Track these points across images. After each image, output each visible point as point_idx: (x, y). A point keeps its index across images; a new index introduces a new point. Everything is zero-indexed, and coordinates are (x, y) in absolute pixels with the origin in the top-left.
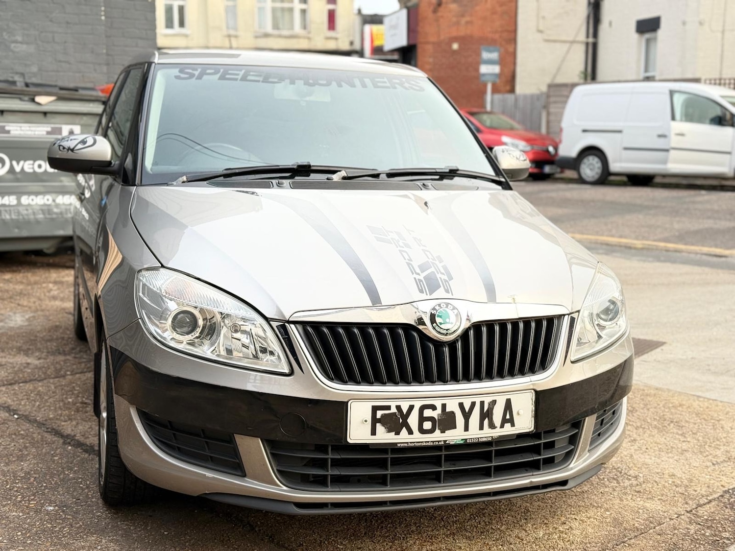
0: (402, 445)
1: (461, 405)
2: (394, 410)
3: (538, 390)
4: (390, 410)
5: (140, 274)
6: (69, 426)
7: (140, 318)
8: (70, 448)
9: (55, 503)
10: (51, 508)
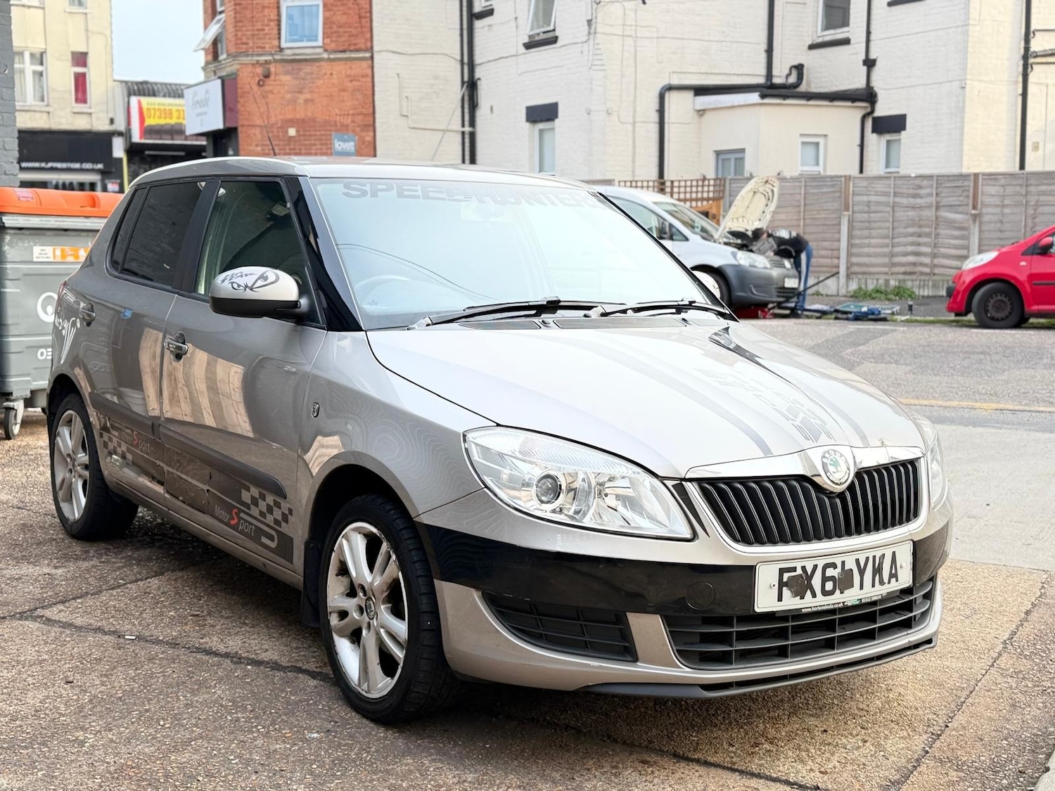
0: (806, 610)
1: (857, 561)
2: (799, 571)
3: (915, 540)
4: (796, 571)
5: (469, 436)
6: (214, 642)
7: (486, 487)
8: (249, 667)
9: (313, 729)
10: (315, 735)
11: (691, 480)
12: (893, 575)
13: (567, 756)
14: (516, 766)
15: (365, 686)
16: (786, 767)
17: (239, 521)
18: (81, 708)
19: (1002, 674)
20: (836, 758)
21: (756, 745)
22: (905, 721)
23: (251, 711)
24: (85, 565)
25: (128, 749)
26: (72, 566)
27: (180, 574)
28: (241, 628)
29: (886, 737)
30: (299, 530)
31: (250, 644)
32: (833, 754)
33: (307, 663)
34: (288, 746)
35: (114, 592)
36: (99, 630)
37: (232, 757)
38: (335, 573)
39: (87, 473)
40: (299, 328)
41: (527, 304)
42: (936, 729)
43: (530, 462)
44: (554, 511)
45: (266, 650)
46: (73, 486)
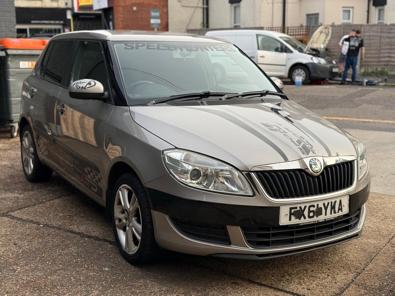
0: (302, 224)
1: (324, 204)
3: (350, 194)
4: (297, 209)
5: (165, 152)
6: (75, 228)
7: (170, 173)
8: (86, 239)
9: (106, 267)
10: (107, 269)
11: (253, 172)
12: (340, 209)
13: (205, 280)
14: (184, 284)
15: (127, 249)
16: (293, 286)
17: (84, 180)
18: (18, 255)
19: (392, 246)
20: (315, 283)
21: (283, 276)
22: (347, 267)
23: (84, 258)
24: (31, 193)
25: (33, 273)
26: (26, 194)
27: (67, 198)
28: (87, 221)
29: (338, 274)
31: (88, 229)
32: (314, 281)
33: (109, 237)
34: (95, 274)
35: (40, 205)
36: (32, 221)
37: (72, 278)
38: (117, 203)
39: (33, 156)
40: (105, 104)
41: (195, 94)
42: (359, 271)
43: (188, 164)
45: (94, 232)
46: (29, 161)
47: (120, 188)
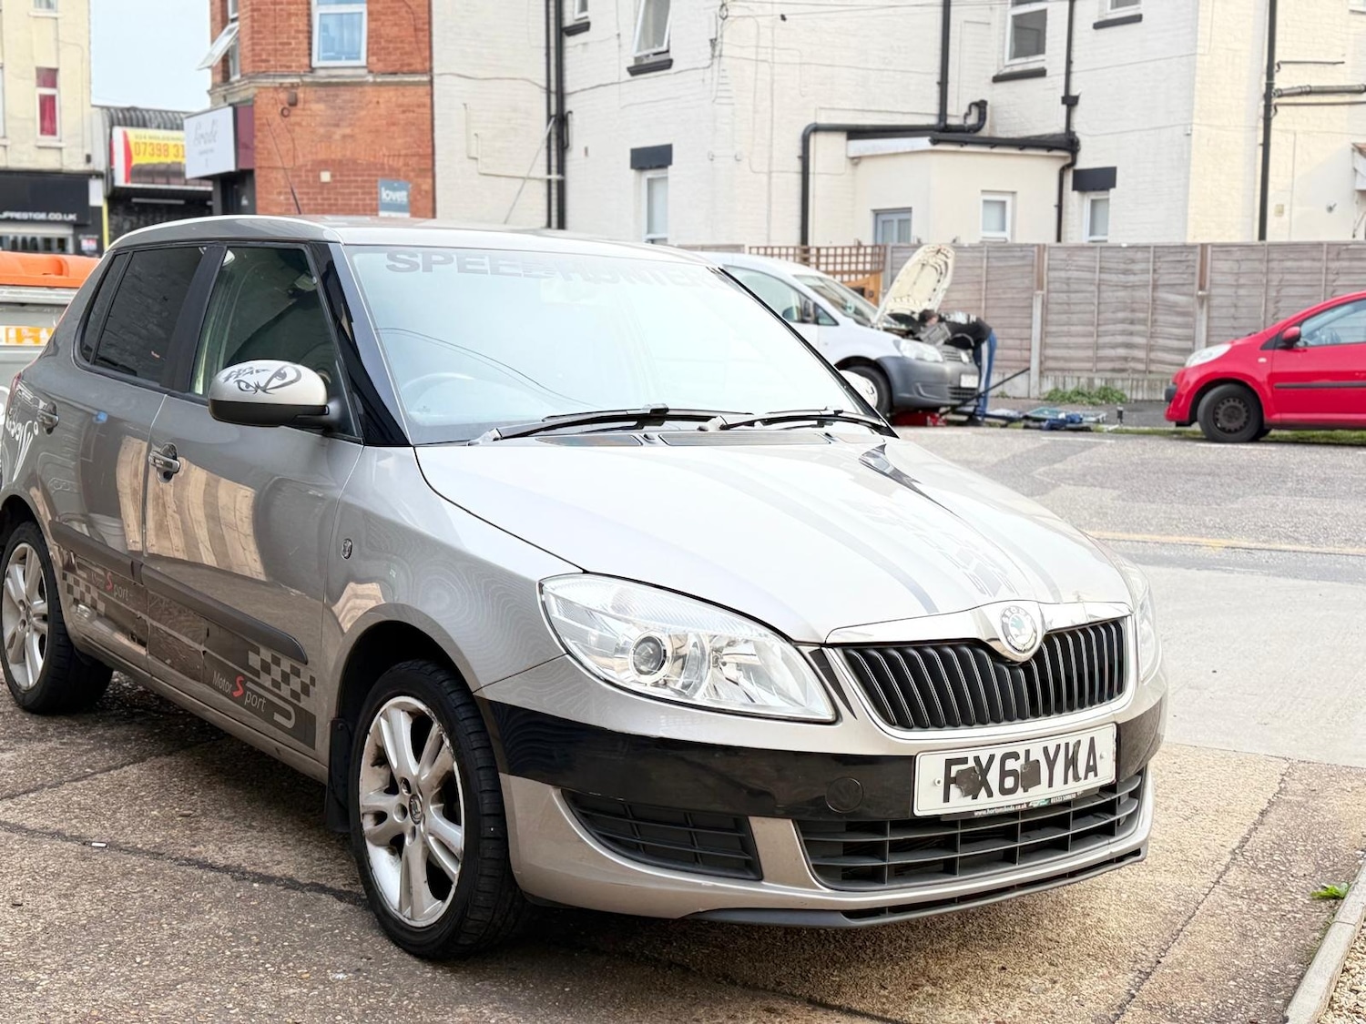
0: (980, 813)
1: (1046, 749)
2: (971, 763)
3: (1119, 722)
4: (967, 763)
5: (547, 586)
6: (210, 852)
7: (569, 652)
8: (256, 885)
9: (339, 968)
10: (341, 976)
11: (833, 646)
12: (1092, 768)
13: (670, 1003)
14: (604, 1016)
15: (407, 912)
16: (953, 1016)
17: (245, 693)
18: (32, 940)
19: (1229, 893)
20: (1016, 1005)
21: (915, 987)
22: (1105, 955)
23: (257, 944)
24: (40, 747)
25: (93, 993)
26: (23, 748)
27: (167, 760)
28: (247, 832)
29: (1081, 977)
30: (323, 705)
31: (257, 854)
32: (1013, 999)
33: (333, 879)
34: (305, 991)
35: (79, 784)
36: (58, 834)
37: (231, 1006)
38: (371, 762)
39: (45, 627)
40: (327, 440)
41: (625, 413)
42: (1145, 966)
43: (627, 621)
44: (656, 684)
45: (279, 863)
46: (27, 641)
47: (382, 710)
